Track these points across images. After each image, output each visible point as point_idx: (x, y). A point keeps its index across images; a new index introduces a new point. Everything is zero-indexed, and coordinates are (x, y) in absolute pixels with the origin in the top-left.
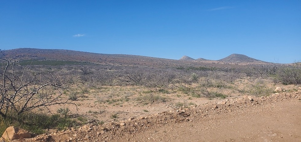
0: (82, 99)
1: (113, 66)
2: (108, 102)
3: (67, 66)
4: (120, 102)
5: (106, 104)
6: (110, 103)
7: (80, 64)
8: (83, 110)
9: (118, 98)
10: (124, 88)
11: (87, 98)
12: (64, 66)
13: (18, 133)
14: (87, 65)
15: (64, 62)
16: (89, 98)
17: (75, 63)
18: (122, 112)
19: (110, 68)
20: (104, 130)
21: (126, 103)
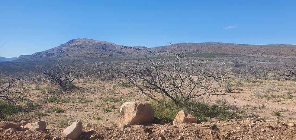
0: (237, 92)
1: (267, 58)
2: (266, 97)
3: (218, 59)
4: (281, 99)
5: (265, 99)
6: (269, 99)
7: (230, 56)
8: (240, 103)
9: (277, 94)
10: (284, 83)
11: (242, 91)
12: (215, 58)
13: (187, 117)
14: (239, 57)
15: (216, 54)
16: (244, 91)
17: (226, 55)
18: (286, 111)
19: (263, 60)
20: (269, 127)
21: (289, 101)
